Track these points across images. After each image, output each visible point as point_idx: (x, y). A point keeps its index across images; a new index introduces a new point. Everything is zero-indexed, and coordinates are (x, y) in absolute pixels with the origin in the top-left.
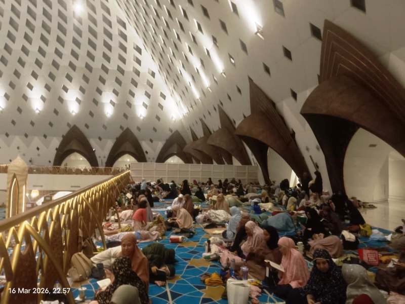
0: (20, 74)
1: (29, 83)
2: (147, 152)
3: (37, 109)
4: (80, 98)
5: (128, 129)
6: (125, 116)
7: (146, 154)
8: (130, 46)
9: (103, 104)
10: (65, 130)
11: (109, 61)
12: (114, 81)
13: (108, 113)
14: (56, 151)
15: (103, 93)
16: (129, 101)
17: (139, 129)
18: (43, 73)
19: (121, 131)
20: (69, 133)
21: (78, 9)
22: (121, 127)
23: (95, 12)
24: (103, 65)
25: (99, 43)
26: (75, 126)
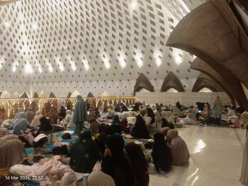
0: (113, 49)
1: (118, 53)
2: (185, 86)
3: (123, 66)
4: (142, 57)
5: (171, 72)
6: (169, 64)
7: (184, 88)
8: (165, 19)
9: (155, 59)
10: (137, 76)
11: (155, 32)
12: (159, 44)
13: (158, 64)
14: (134, 88)
15: (154, 52)
16: (170, 54)
17: (178, 71)
18: (123, 46)
19: (167, 74)
20: (139, 77)
21: (134, 6)
22: (167, 71)
23: (143, 5)
24: (152, 35)
25: (148, 22)
26: (142, 73)
